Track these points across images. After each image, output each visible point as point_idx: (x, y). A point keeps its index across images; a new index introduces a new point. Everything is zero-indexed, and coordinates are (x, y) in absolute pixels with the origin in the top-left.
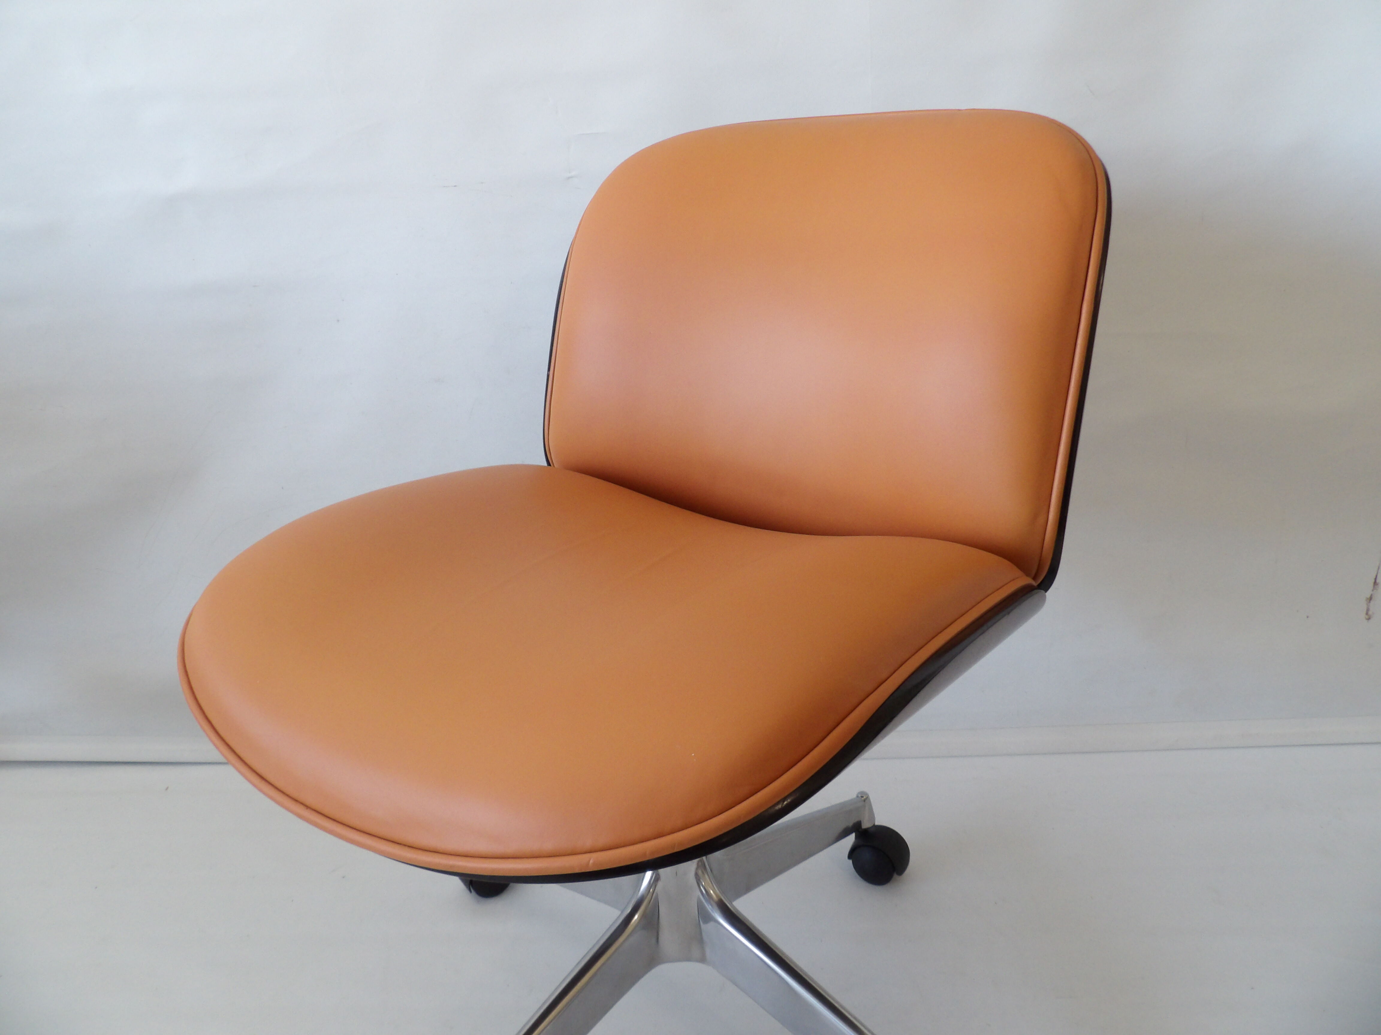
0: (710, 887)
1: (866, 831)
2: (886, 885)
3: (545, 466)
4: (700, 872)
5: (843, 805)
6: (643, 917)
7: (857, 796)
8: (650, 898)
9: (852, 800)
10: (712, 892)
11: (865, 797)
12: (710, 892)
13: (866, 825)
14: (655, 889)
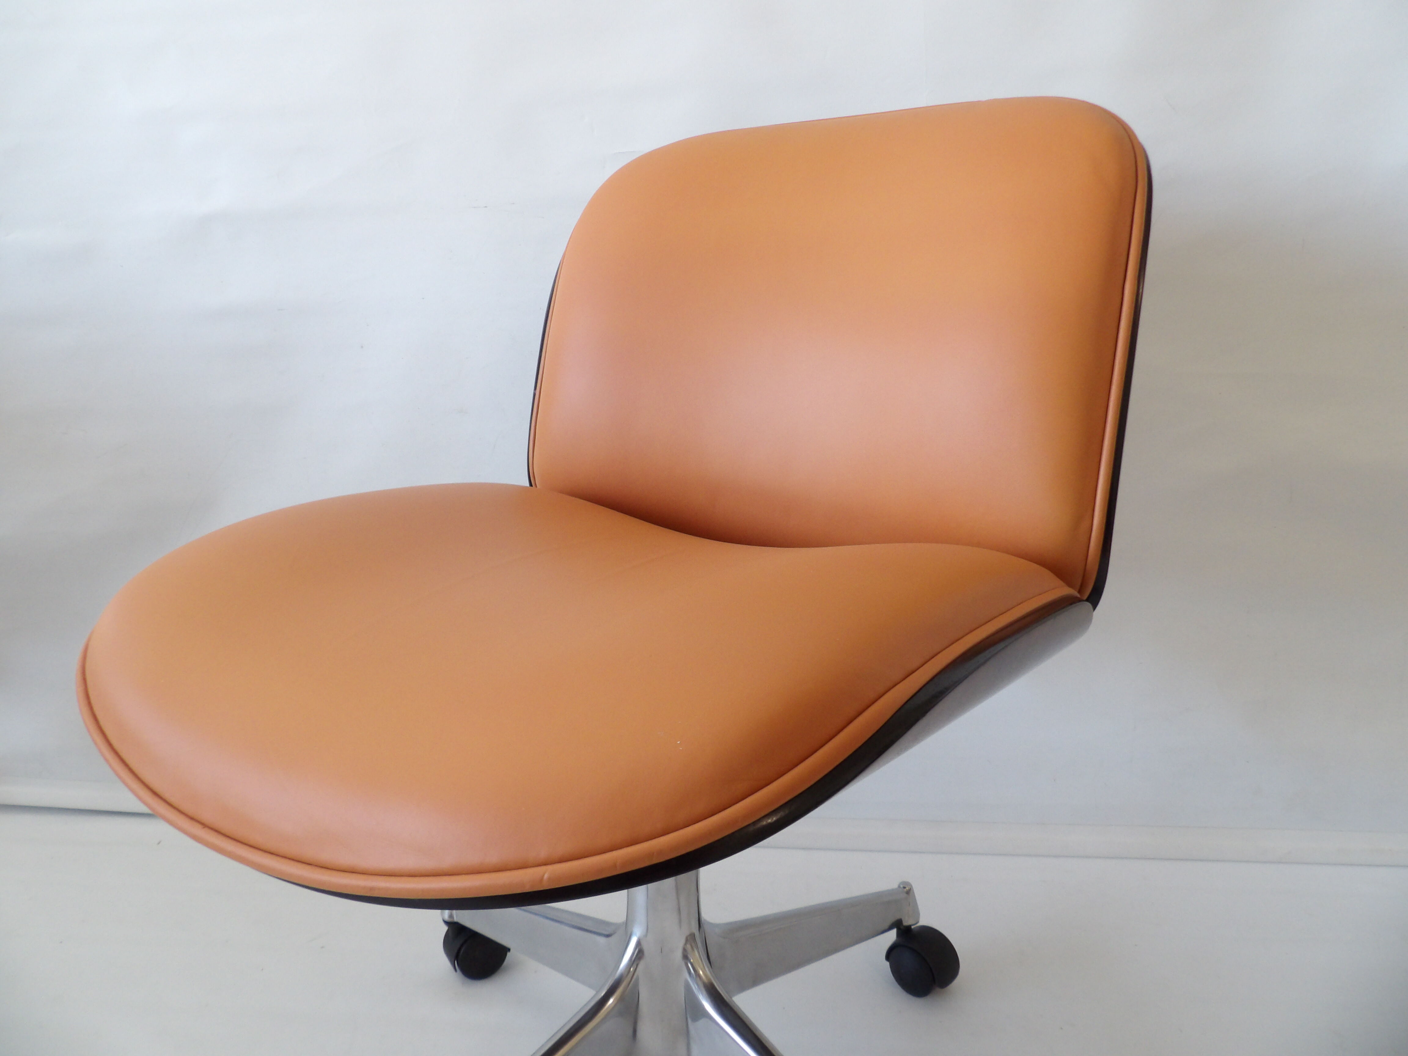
0: (700, 967)
1: (908, 929)
2: (924, 998)
3: (527, 487)
4: (688, 946)
5: (879, 895)
6: (621, 1000)
7: (899, 887)
8: (630, 979)
9: (893, 890)
10: (701, 973)
11: (907, 888)
12: (699, 972)
13: (906, 923)
14: (636, 969)
